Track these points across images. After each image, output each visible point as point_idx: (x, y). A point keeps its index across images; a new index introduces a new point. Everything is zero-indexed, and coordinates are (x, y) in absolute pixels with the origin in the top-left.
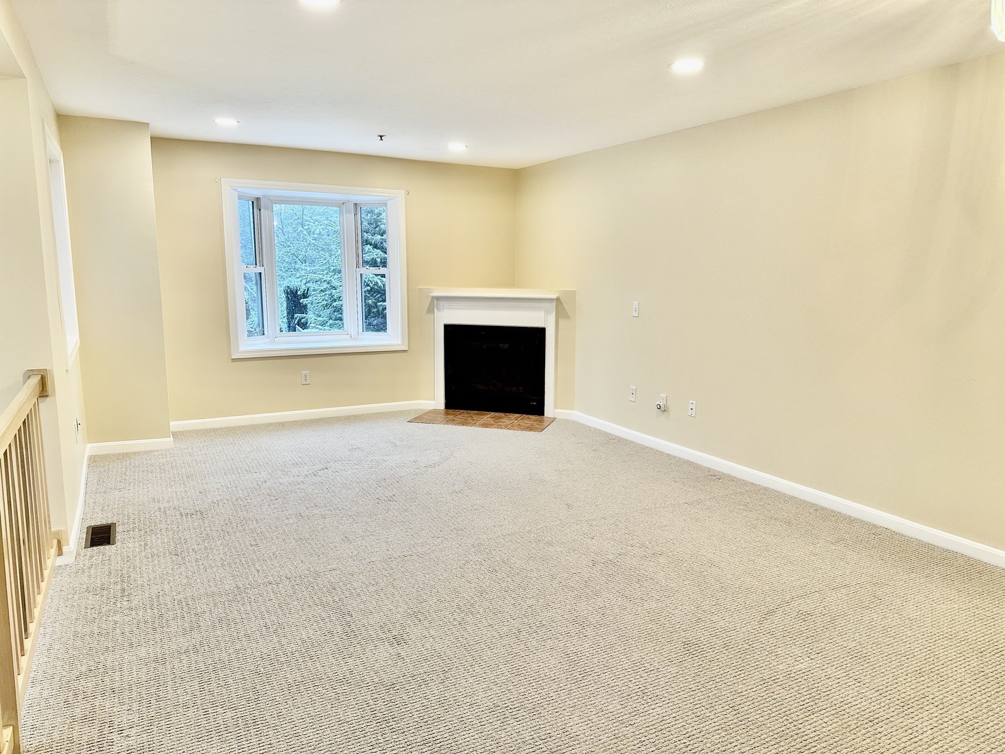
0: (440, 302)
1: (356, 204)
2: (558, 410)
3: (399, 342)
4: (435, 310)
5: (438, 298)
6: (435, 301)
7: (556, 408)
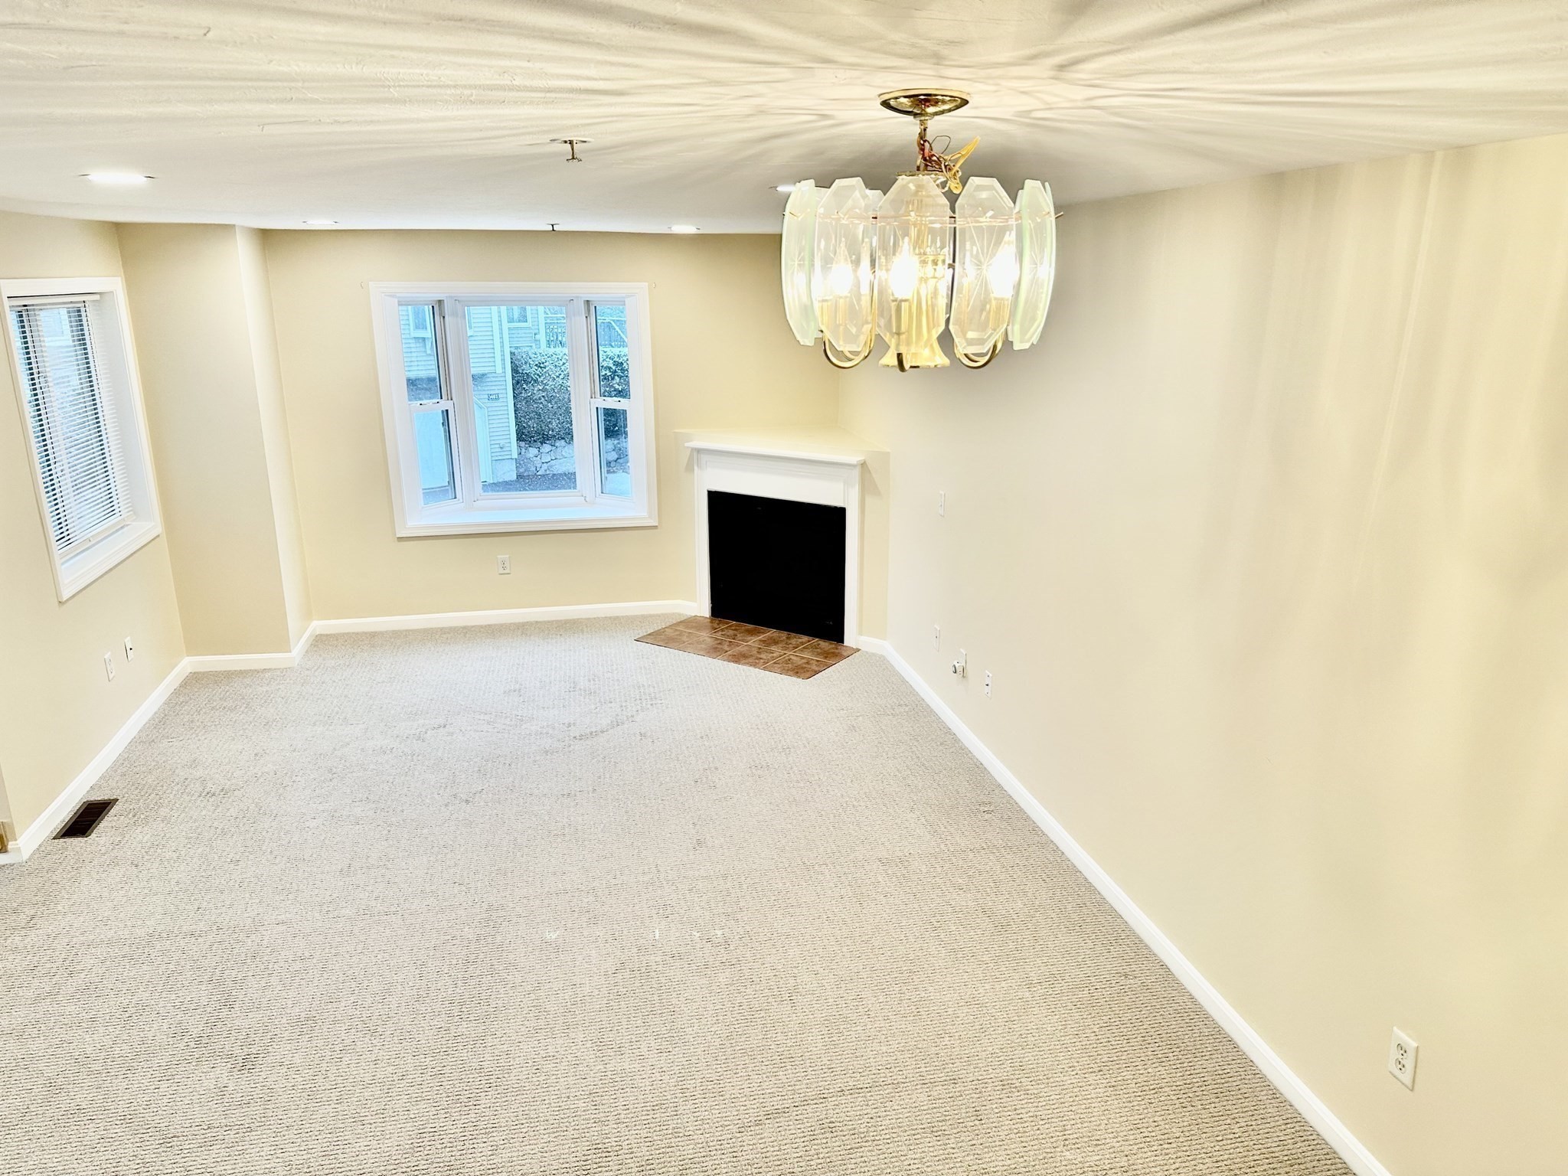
0: (702, 456)
1: (588, 301)
2: (863, 638)
3: (645, 514)
4: (696, 468)
5: (699, 451)
6: (695, 454)
7: (861, 633)
